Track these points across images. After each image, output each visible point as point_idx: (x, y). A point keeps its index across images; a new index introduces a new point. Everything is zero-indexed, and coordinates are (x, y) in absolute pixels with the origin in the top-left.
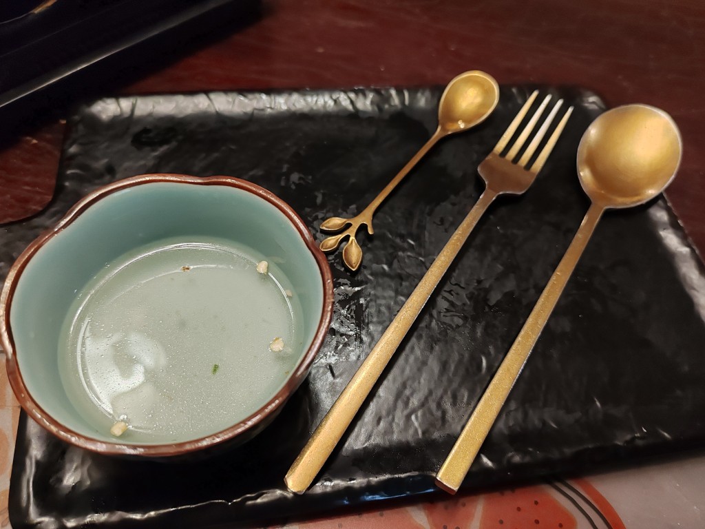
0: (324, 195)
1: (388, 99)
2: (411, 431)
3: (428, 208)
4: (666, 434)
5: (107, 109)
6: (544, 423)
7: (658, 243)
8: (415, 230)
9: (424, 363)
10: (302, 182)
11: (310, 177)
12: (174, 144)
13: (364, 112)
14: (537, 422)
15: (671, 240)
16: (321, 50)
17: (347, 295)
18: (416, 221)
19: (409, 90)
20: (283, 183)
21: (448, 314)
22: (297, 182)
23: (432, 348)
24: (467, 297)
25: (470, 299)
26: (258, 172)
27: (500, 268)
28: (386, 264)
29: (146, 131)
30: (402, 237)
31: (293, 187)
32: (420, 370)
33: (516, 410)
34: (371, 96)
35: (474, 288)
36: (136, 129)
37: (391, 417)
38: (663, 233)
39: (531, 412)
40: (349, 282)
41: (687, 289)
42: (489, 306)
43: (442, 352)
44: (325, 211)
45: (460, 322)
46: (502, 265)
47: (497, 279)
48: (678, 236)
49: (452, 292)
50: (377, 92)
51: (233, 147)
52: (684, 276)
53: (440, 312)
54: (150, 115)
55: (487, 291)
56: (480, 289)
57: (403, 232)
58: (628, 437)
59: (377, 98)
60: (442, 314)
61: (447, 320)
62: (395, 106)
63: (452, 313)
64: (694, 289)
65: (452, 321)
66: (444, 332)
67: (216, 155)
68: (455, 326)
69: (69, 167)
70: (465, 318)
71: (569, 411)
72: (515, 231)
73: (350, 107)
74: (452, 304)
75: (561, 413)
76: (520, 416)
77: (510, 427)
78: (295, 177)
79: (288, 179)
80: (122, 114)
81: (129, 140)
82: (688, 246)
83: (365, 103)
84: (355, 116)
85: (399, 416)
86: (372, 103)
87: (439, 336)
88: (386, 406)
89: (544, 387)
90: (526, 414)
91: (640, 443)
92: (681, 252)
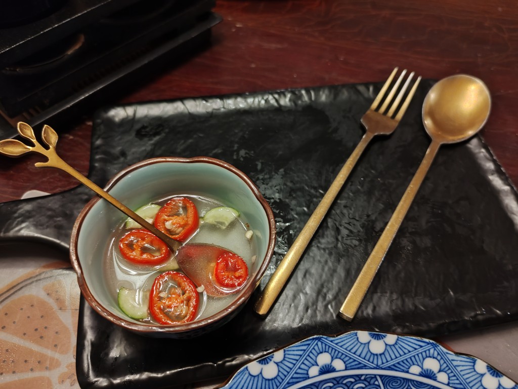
0: (262, 163)
1: (300, 97)
2: (329, 315)
3: (331, 168)
4: (498, 312)
5: (119, 113)
6: (416, 307)
7: (488, 184)
8: (323, 183)
9: (335, 271)
10: (247, 155)
11: (252, 152)
12: (163, 135)
13: (285, 107)
14: (411, 306)
15: (496, 181)
16: (253, 66)
17: (281, 228)
18: (324, 177)
19: (314, 90)
20: (235, 157)
21: (349, 238)
22: (244, 156)
23: (339, 261)
24: (361, 227)
25: (362, 227)
26: (218, 151)
27: (381, 206)
28: (306, 207)
29: (144, 127)
30: (315, 189)
31: (242, 159)
32: (332, 275)
33: (397, 299)
34: (289, 96)
35: (365, 221)
36: (138, 126)
37: (315, 307)
38: (491, 177)
39: (407, 300)
40: (282, 220)
41: (509, 214)
42: (375, 232)
43: (346, 263)
44: (263, 174)
45: (357, 243)
46: (382, 204)
47: (380, 214)
48: (502, 179)
49: (351, 224)
50: (293, 93)
51: (201, 135)
52: (507, 206)
53: (343, 237)
54: (146, 117)
55: (374, 222)
56: (369, 221)
57: (316, 185)
58: (473, 314)
59: (293, 97)
60: (345, 238)
61: (348, 242)
62: (305, 101)
63: (351, 238)
64: (513, 214)
65: (352, 243)
66: (346, 250)
67: (190, 141)
68: (353, 246)
69: (97, 153)
70: (360, 240)
71: (432, 299)
72: (391, 181)
73: (276, 104)
74: (351, 231)
75: (427, 300)
76: (399, 303)
77: (393, 310)
78: (242, 153)
79: (238, 154)
80: (128, 116)
81: (133, 134)
82: (509, 185)
83: (285, 101)
84: (279, 109)
85: (320, 305)
86: (290, 100)
87: (343, 253)
88: (311, 300)
89: (415, 284)
90: (403, 301)
91: (480, 317)
92: (504, 190)
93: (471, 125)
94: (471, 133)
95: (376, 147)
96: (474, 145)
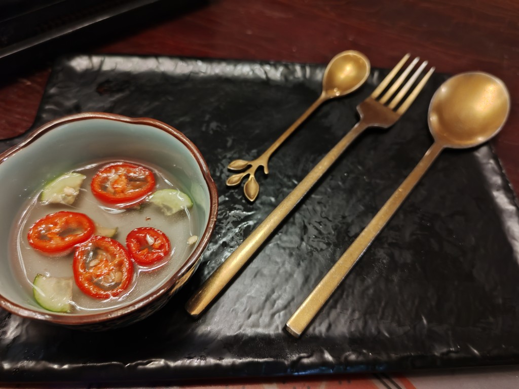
0: (234, 140)
1: (293, 72)
2: (273, 327)
3: (312, 157)
4: (476, 351)
5: (80, 63)
6: (379, 332)
7: (491, 201)
8: (299, 173)
9: (291, 275)
10: (219, 129)
11: (225, 126)
12: (127, 93)
13: (274, 81)
14: (373, 330)
15: (501, 199)
16: (249, 32)
17: (240, 217)
18: (301, 166)
19: (311, 66)
20: (204, 129)
21: (316, 240)
22: (215, 129)
23: (299, 265)
24: (333, 228)
25: (335, 230)
26: (186, 119)
27: (361, 208)
28: (273, 197)
29: (108, 81)
30: (289, 178)
31: (211, 132)
32: (287, 280)
33: (359, 319)
34: (281, 69)
35: (339, 222)
36: (101, 79)
37: (259, 313)
38: (495, 194)
39: (370, 322)
40: (242, 208)
41: (510, 239)
42: (349, 236)
43: (306, 268)
44: (232, 152)
45: (324, 246)
46: (363, 206)
47: (358, 217)
48: (508, 197)
49: (321, 223)
50: (286, 66)
51: (171, 99)
52: (509, 228)
53: (310, 238)
54: (113, 70)
55: (349, 225)
56: (344, 223)
57: (290, 173)
58: (445, 350)
59: (286, 71)
60: (311, 239)
61: (315, 244)
62: (298, 78)
63: (318, 239)
64: (514, 239)
65: (318, 245)
66: (310, 253)
67: (156, 103)
68: (319, 249)
69: (47, 103)
70: (328, 244)
71: (400, 324)
72: (378, 181)
73: (264, 76)
74: (320, 233)
75: (394, 325)
76: (361, 324)
77: (351, 332)
78: (214, 125)
79: (208, 126)
80: (93, 67)
81: (94, 87)
82: (515, 205)
83: (275, 73)
84: (267, 83)
85: (267, 312)
86: (282, 74)
87: (306, 256)
88: (257, 305)
89: (383, 304)
90: (366, 323)
91: (453, 355)
92: (508, 210)
93: (482, 130)
94: (481, 139)
95: (369, 140)
96: (482, 153)
